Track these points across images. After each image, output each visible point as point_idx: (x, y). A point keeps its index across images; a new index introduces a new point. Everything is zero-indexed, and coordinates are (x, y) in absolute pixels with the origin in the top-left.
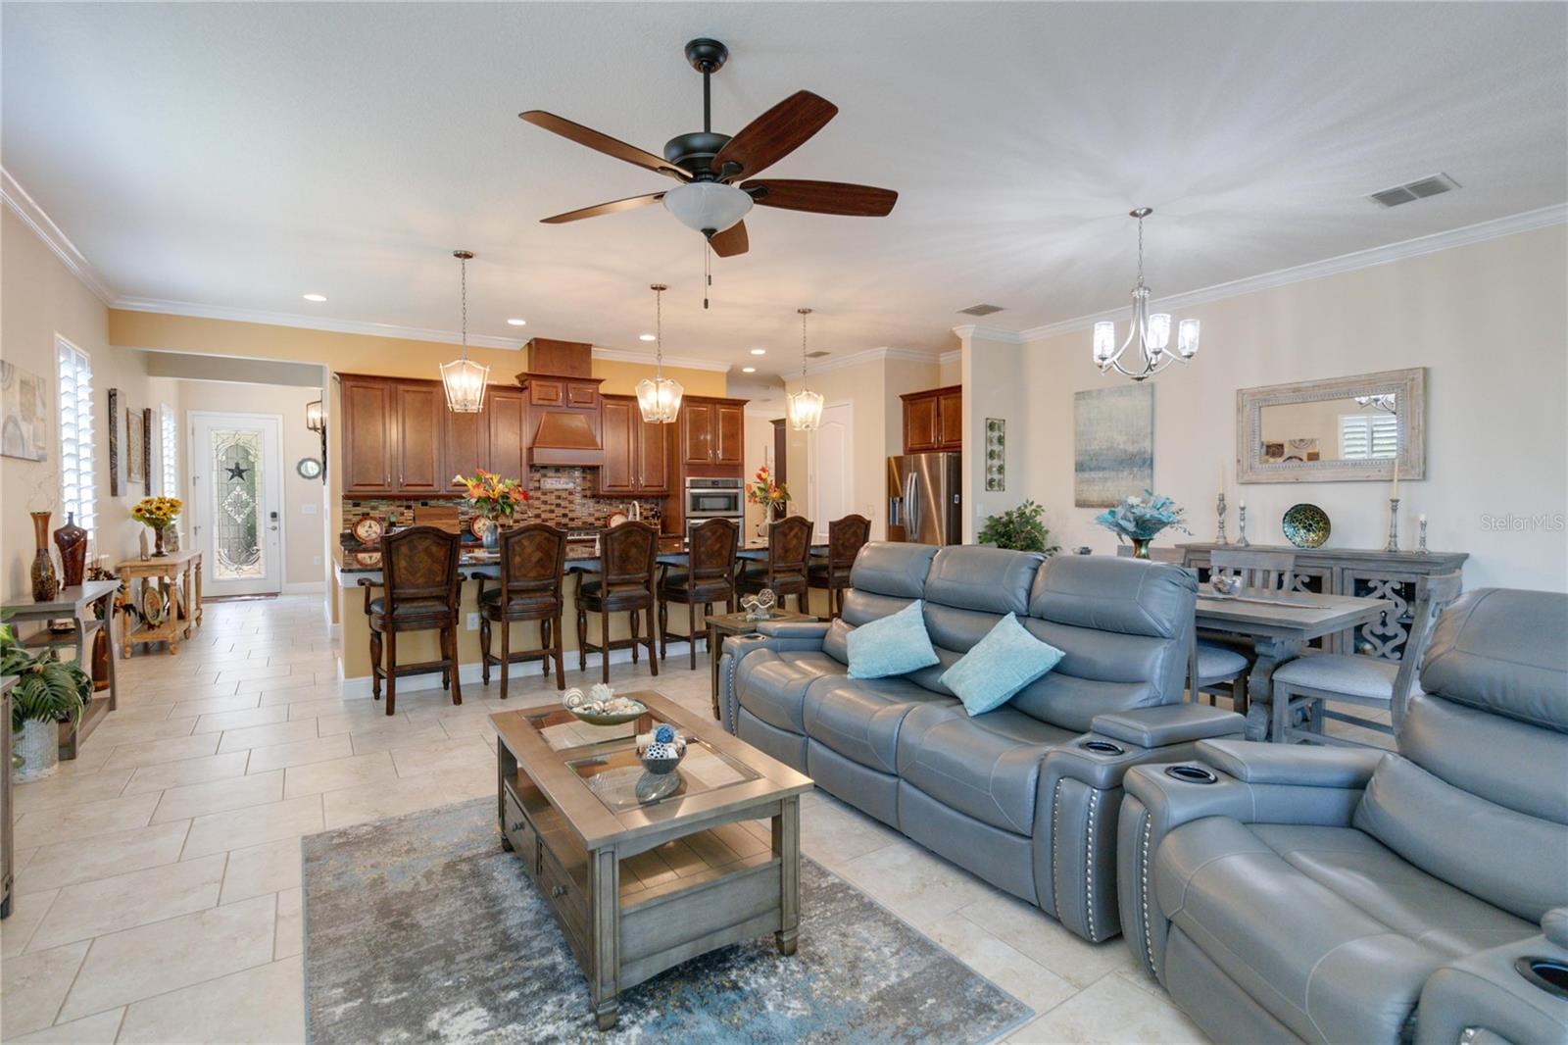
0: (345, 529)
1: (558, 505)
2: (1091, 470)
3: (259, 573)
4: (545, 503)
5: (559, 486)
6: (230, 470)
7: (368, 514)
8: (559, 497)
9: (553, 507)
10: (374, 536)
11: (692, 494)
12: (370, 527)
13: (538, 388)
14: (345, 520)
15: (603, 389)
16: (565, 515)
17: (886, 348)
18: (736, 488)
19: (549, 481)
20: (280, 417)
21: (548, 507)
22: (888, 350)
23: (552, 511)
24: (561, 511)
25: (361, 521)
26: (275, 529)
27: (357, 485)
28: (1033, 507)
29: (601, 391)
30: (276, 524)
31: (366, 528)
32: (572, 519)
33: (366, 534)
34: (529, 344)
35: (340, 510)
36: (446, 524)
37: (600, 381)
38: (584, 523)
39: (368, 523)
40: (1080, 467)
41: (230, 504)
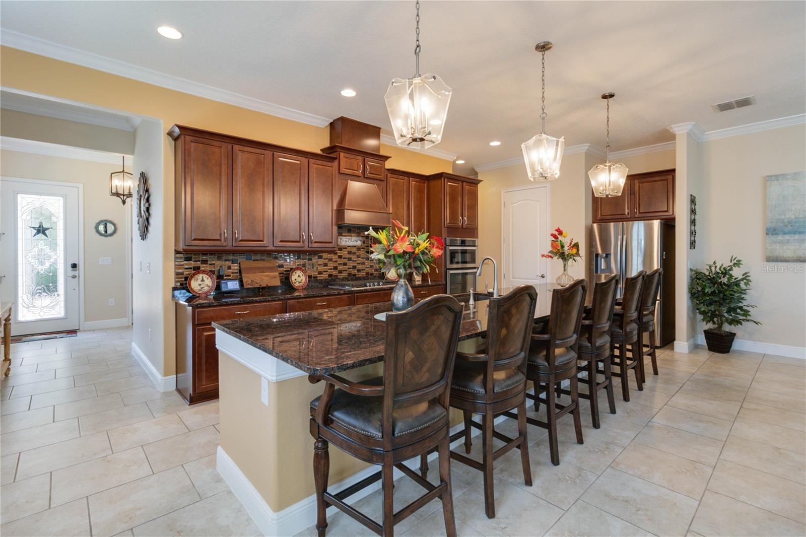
0: (176, 282)
1: (350, 259)
2: (785, 233)
3: (59, 314)
4: (340, 257)
5: (351, 244)
6: (33, 228)
7: (199, 268)
8: (350, 253)
9: (346, 261)
10: (206, 289)
11: (450, 250)
12: (203, 280)
13: (345, 159)
14: (177, 274)
15: (389, 165)
16: (354, 267)
17: (589, 144)
18: (475, 246)
19: (344, 239)
20: (81, 186)
21: (342, 261)
22: (590, 146)
23: (345, 264)
24: (351, 264)
25: (194, 274)
26: (74, 277)
27: (195, 240)
28: (735, 261)
29: (387, 167)
30: (76, 273)
31: (199, 282)
32: (359, 271)
33: (199, 288)
34: (332, 124)
35: (172, 264)
36: (268, 276)
37: (387, 158)
38: (367, 273)
39: (200, 276)
40: (771, 231)
41: (33, 257)
